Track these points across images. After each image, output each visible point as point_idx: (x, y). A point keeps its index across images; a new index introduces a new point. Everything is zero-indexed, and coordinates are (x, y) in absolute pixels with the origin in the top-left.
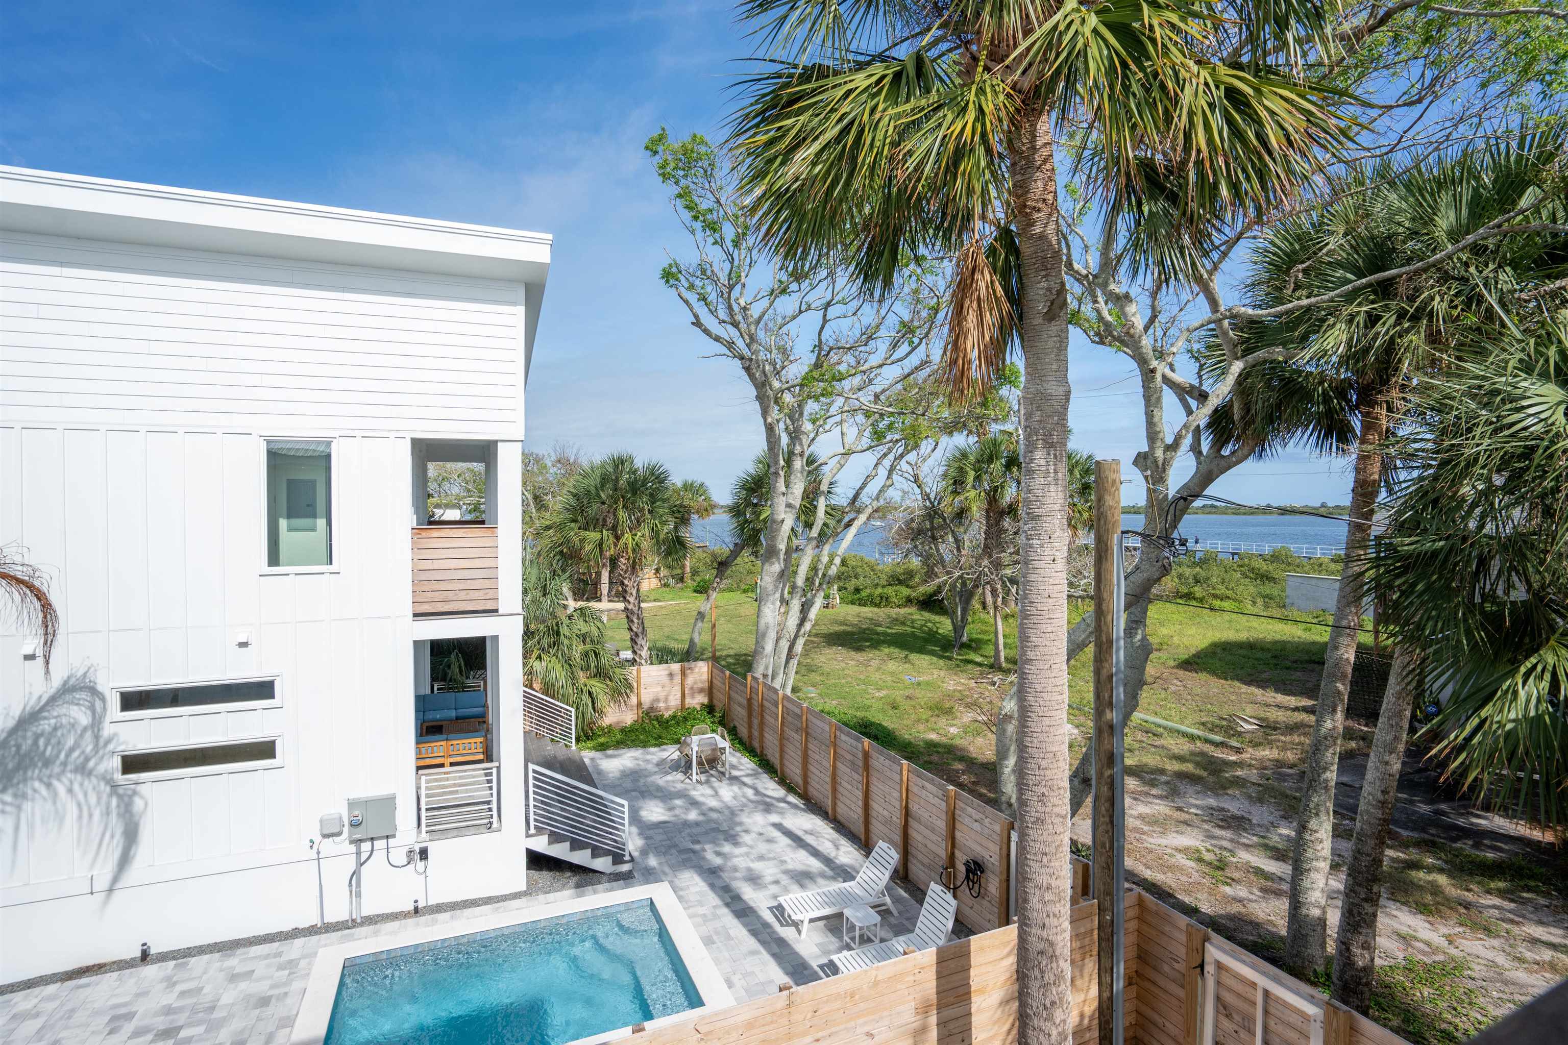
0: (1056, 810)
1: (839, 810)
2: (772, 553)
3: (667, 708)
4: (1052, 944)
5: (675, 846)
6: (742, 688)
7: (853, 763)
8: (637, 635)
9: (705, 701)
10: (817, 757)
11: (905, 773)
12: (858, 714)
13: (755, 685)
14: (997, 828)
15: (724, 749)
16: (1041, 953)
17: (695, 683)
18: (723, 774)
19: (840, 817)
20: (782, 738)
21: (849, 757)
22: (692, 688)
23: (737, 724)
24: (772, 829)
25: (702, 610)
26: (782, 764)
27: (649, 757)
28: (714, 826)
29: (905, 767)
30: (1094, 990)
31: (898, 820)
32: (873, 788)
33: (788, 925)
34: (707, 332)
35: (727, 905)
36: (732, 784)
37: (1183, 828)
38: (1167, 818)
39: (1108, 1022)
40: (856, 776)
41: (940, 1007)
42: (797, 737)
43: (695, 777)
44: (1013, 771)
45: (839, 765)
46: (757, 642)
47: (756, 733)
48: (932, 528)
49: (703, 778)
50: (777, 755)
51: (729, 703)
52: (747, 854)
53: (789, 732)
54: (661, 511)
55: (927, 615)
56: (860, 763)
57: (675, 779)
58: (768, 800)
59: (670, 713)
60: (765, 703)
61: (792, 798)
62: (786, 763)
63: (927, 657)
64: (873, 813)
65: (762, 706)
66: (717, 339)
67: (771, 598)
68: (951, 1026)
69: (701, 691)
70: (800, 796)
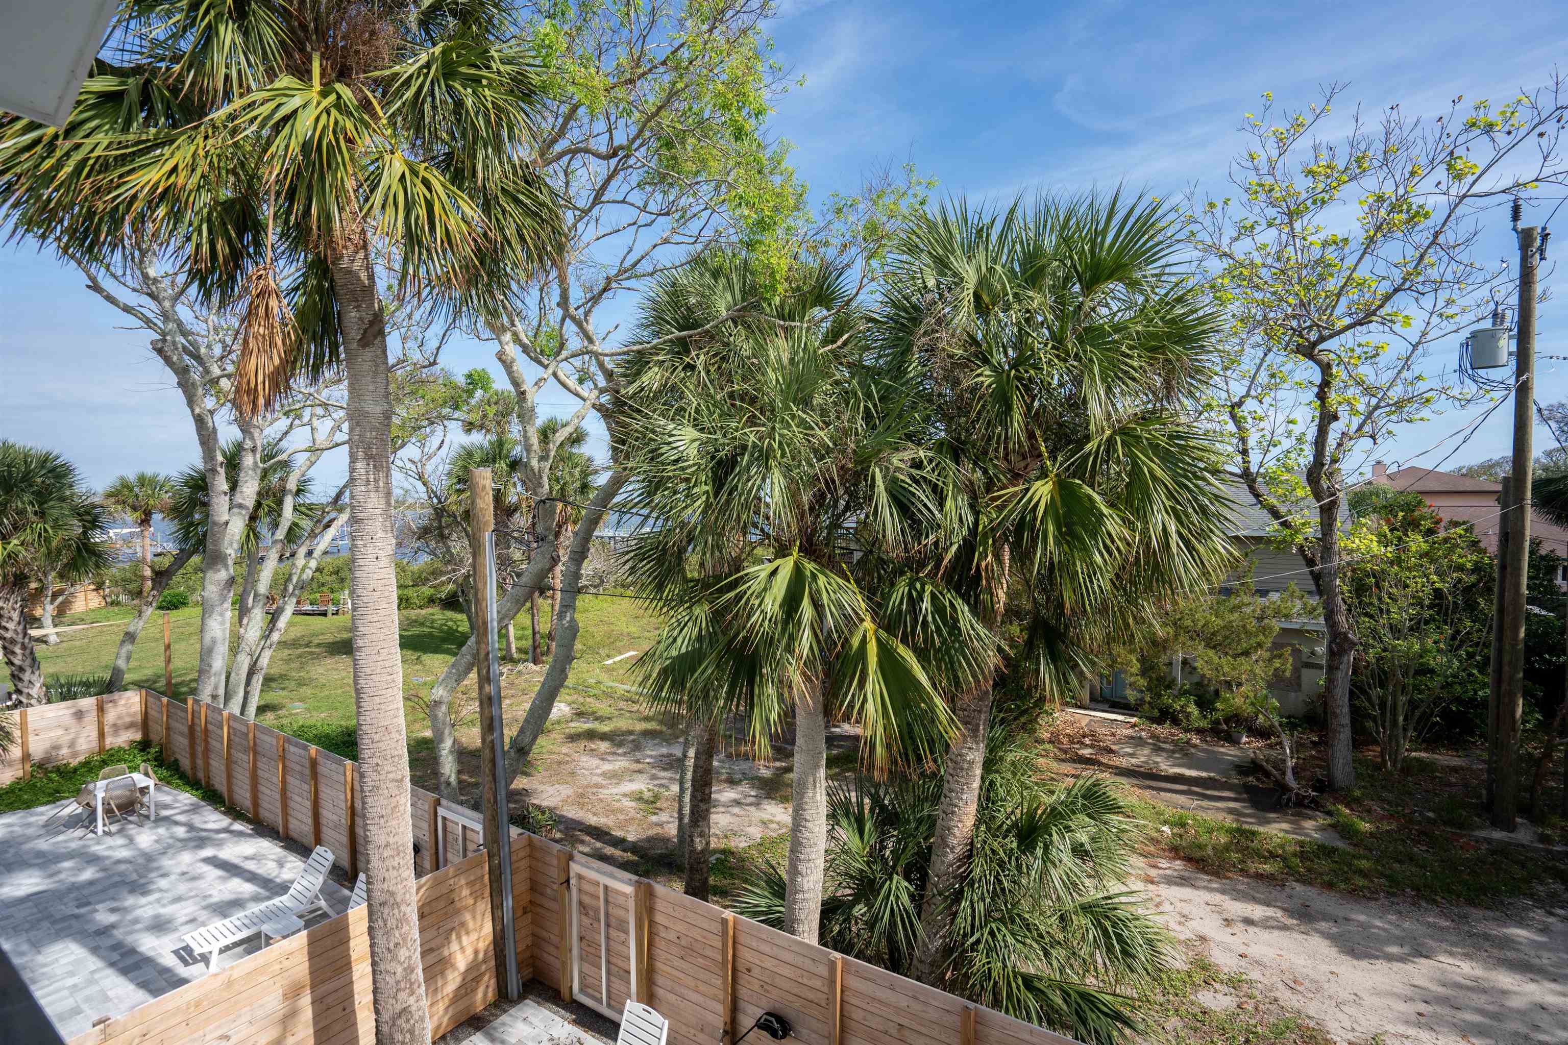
0: (391, 776)
1: (291, 826)
2: (216, 559)
3: (75, 755)
4: (392, 894)
5: (49, 917)
6: (182, 714)
7: (301, 773)
8: (21, 669)
9: (138, 736)
10: (266, 775)
11: (349, 773)
12: (343, 723)
13: (196, 708)
14: (426, 807)
15: (147, 788)
16: (383, 904)
17: (119, 717)
18: (147, 817)
19: (293, 834)
20: (230, 762)
21: (298, 768)
22: (114, 725)
23: (178, 757)
24: (201, 865)
25: (131, 629)
26: (230, 790)
27: (32, 819)
28: (117, 879)
29: (349, 767)
30: (488, 928)
31: (345, 821)
32: (322, 795)
33: (196, 961)
34: (110, 299)
35: (112, 965)
36: (157, 827)
37: (635, 776)
38: (626, 770)
39: (502, 950)
40: (306, 787)
41: (313, 987)
42: (245, 758)
43: (100, 829)
44: (451, 752)
45: (290, 779)
46: (202, 660)
47: (200, 762)
48: (440, 528)
49: (114, 828)
50: (225, 782)
51: (168, 735)
52: (158, 901)
53: (238, 755)
54: (56, 513)
55: (449, 614)
56: (307, 772)
57: (72, 838)
58: (204, 834)
59: (82, 758)
60: (210, 727)
61: (238, 826)
62: (236, 789)
63: (440, 656)
64: (323, 821)
65: (206, 730)
66: (127, 309)
67: (218, 609)
68: (329, 1000)
69: (131, 726)
70: (249, 821)
